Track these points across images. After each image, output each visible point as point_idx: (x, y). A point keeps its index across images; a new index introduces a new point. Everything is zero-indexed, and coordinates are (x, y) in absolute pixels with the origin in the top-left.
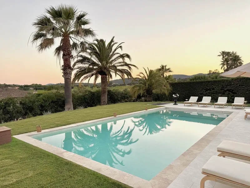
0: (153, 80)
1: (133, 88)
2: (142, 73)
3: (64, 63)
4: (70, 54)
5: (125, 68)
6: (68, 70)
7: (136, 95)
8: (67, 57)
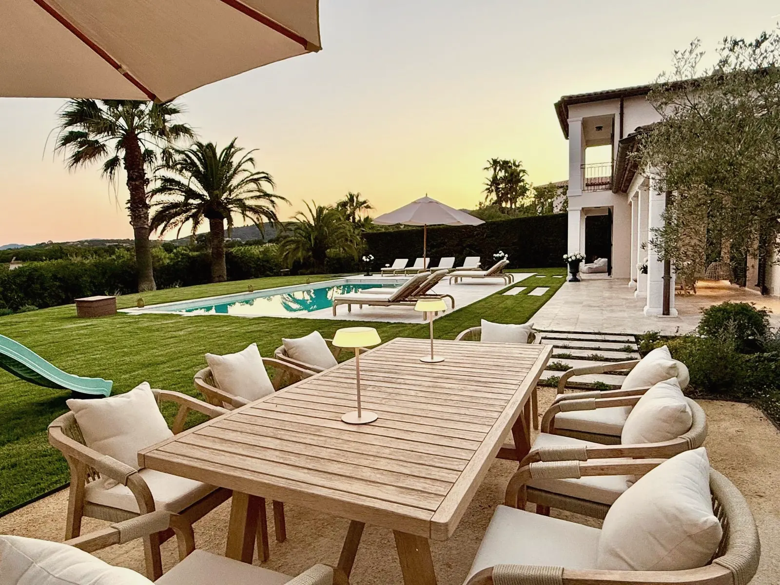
0: (326, 229)
1: (284, 245)
2: (302, 214)
3: (131, 194)
4: (144, 176)
5: (263, 203)
6: (141, 209)
7: (290, 262)
8: (137, 183)
